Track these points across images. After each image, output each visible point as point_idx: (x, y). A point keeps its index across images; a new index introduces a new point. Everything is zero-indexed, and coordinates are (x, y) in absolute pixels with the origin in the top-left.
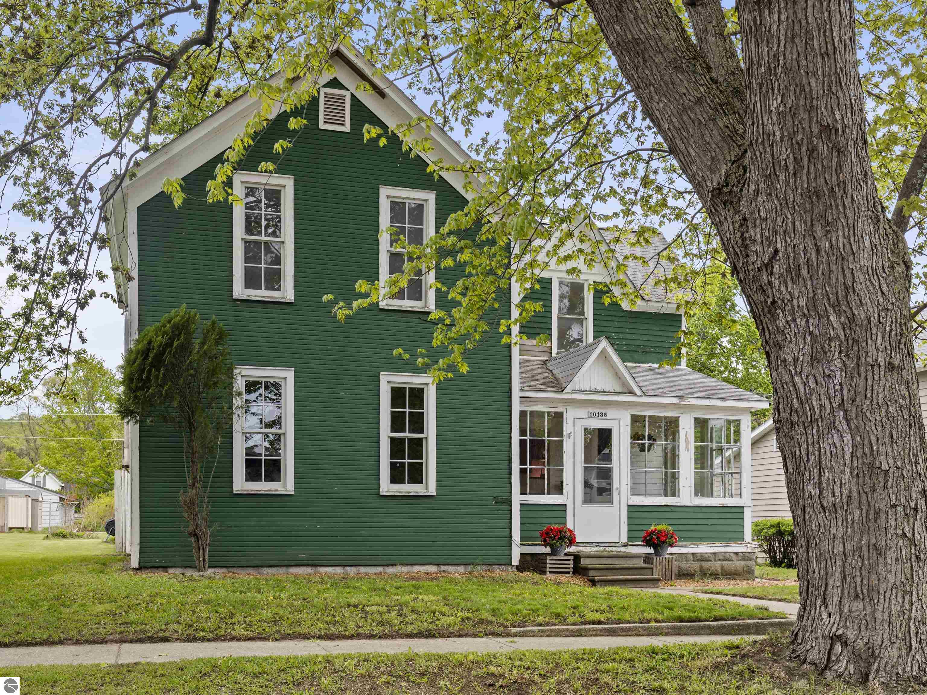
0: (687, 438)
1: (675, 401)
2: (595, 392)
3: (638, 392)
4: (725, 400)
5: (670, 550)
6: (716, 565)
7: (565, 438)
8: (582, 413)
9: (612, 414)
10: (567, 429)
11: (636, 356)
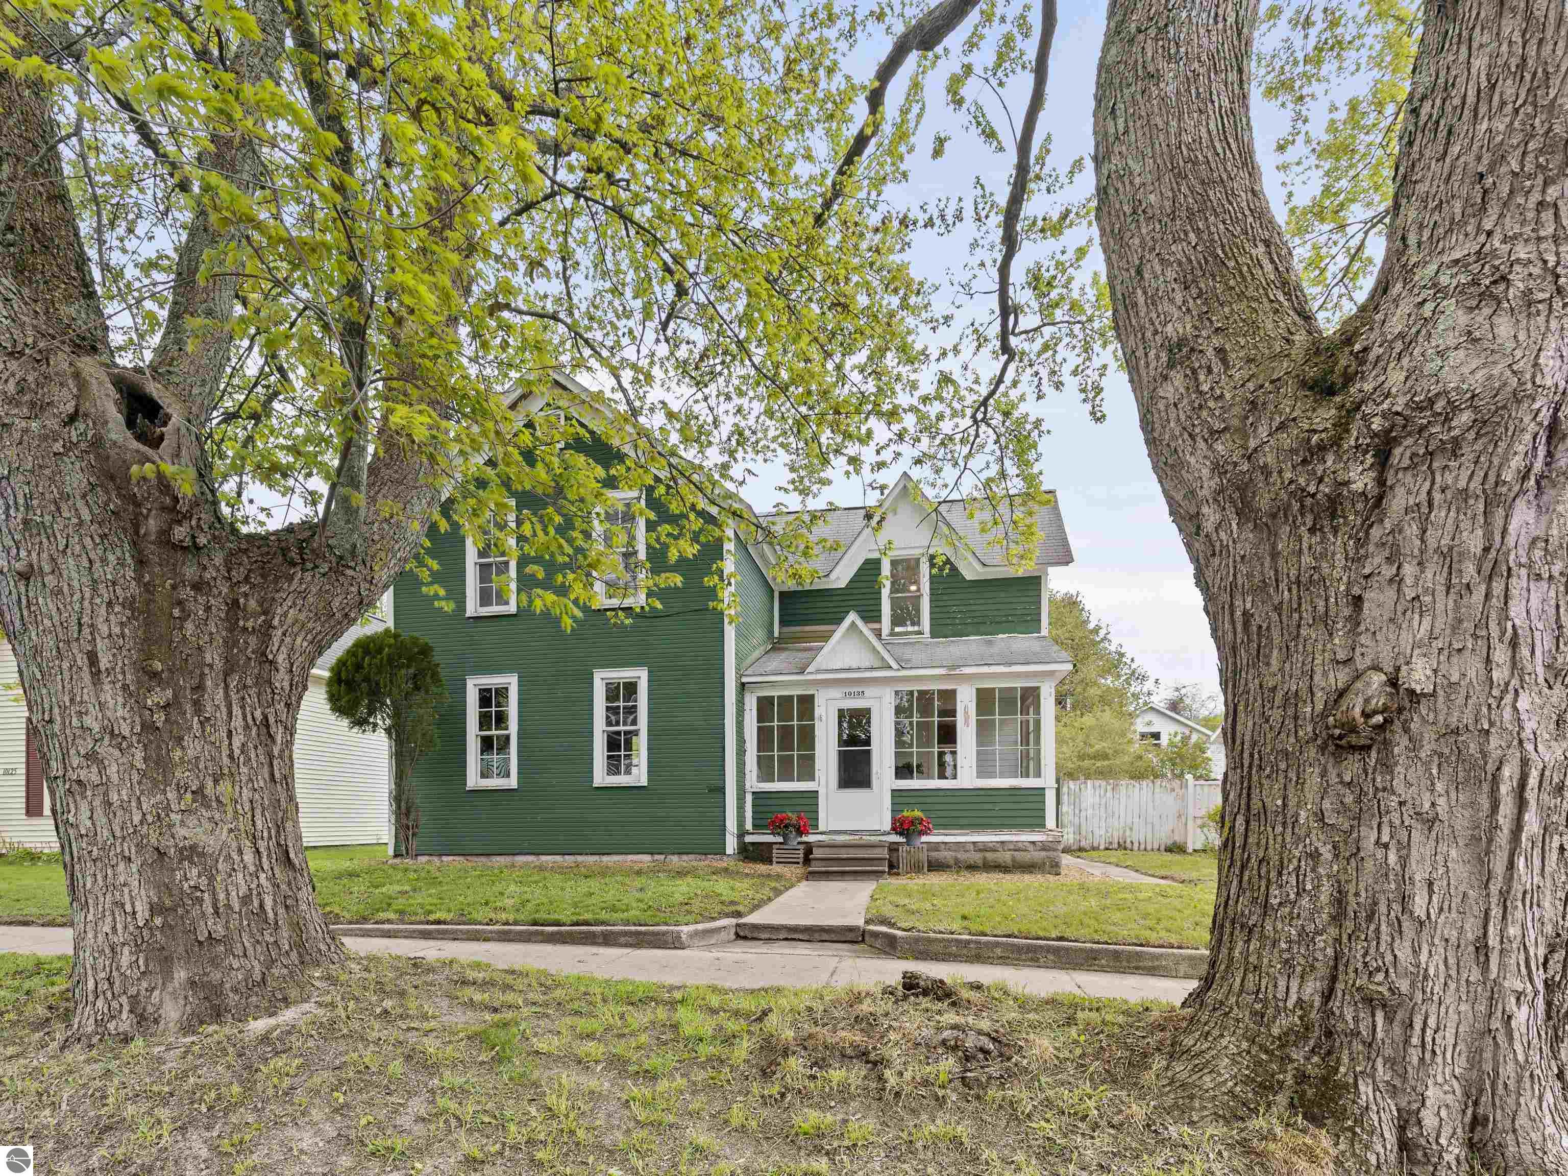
0: (966, 713)
1: (942, 671)
2: (849, 670)
3: (894, 665)
4: (1010, 664)
5: (924, 839)
6: (1006, 857)
7: (817, 722)
8: (835, 693)
9: (870, 691)
10: (819, 711)
11: (982, 628)
